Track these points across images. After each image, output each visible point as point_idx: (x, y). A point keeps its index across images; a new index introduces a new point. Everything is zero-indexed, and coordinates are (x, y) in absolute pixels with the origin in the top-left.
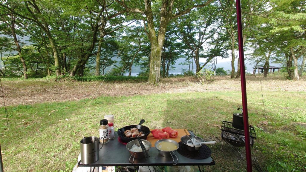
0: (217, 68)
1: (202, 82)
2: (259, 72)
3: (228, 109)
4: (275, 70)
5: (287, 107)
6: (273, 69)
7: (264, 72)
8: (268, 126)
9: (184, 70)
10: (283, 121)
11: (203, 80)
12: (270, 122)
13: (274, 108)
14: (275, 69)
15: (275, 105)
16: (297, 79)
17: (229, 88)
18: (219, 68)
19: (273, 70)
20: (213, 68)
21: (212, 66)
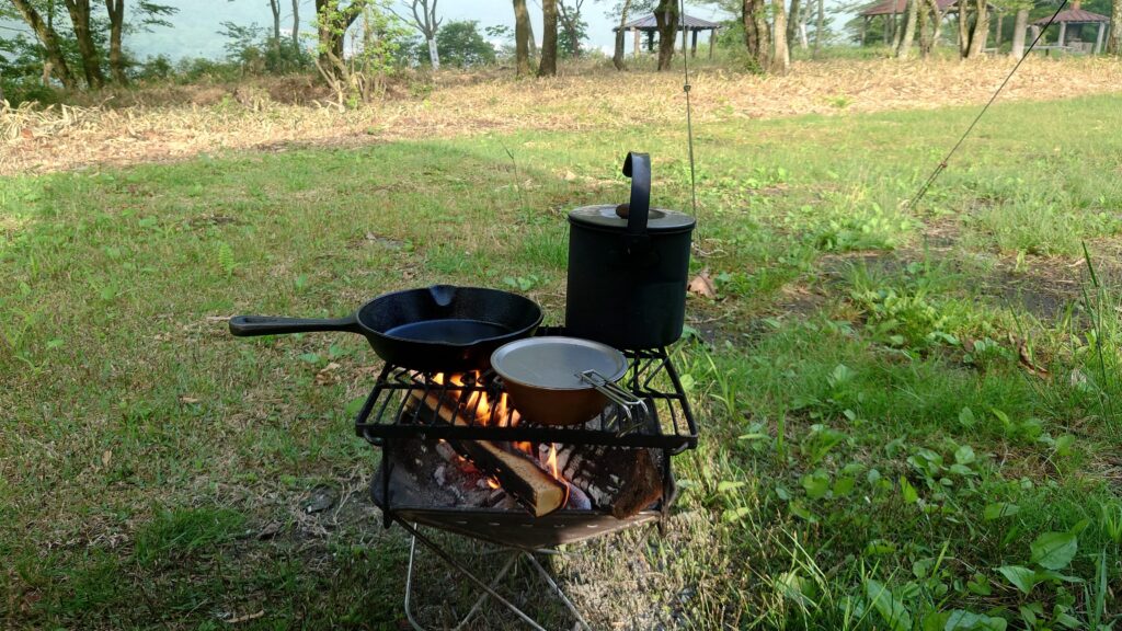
0: (445, 23)
1: (348, 92)
2: (636, 43)
3: (493, 230)
4: (700, 35)
5: (779, 186)
6: (692, 28)
7: (656, 47)
8: (718, 300)
9: (240, 30)
10: (781, 260)
11: (354, 81)
12: (724, 277)
13: (725, 197)
14: (700, 29)
15: (727, 180)
16: (783, 67)
17: (504, 121)
18: (454, 22)
19: (690, 33)
20: (423, 22)
21: (414, 8)
